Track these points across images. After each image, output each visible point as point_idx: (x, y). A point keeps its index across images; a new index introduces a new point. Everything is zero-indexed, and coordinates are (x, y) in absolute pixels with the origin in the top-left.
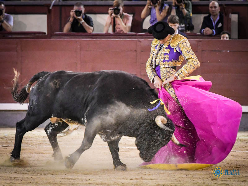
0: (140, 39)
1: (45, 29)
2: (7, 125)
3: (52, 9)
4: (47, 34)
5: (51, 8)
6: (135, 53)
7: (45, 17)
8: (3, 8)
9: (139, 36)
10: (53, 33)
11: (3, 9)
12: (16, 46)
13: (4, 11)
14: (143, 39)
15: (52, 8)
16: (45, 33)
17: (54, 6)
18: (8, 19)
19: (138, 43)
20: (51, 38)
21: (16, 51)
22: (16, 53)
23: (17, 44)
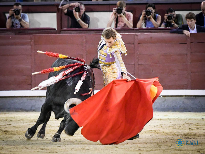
0: (137, 33)
1: (55, 26)
2: (23, 109)
4: (56, 30)
6: (133, 46)
7: (55, 15)
9: (136, 31)
11: (20, 10)
12: (30, 40)
14: (140, 33)
16: (55, 29)
18: (24, 17)
19: (136, 37)
20: (60, 34)
21: (31, 45)
22: (30, 47)
23: (31, 39)
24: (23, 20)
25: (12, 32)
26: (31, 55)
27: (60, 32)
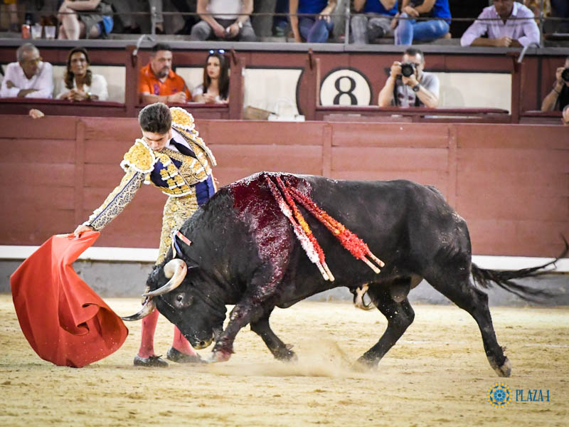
1: (506, 105)
3: (523, 63)
4: (510, 113)
5: (520, 60)
7: (507, 78)
8: (419, 62)
10: (523, 111)
11: (417, 65)
12: (446, 135)
13: (421, 67)
15: (523, 61)
16: (507, 112)
17: (526, 56)
20: (518, 123)
21: (448, 148)
22: (446, 152)
23: (449, 133)
24: (422, 88)
25: (404, 116)
26: (447, 173)
27: (519, 119)
